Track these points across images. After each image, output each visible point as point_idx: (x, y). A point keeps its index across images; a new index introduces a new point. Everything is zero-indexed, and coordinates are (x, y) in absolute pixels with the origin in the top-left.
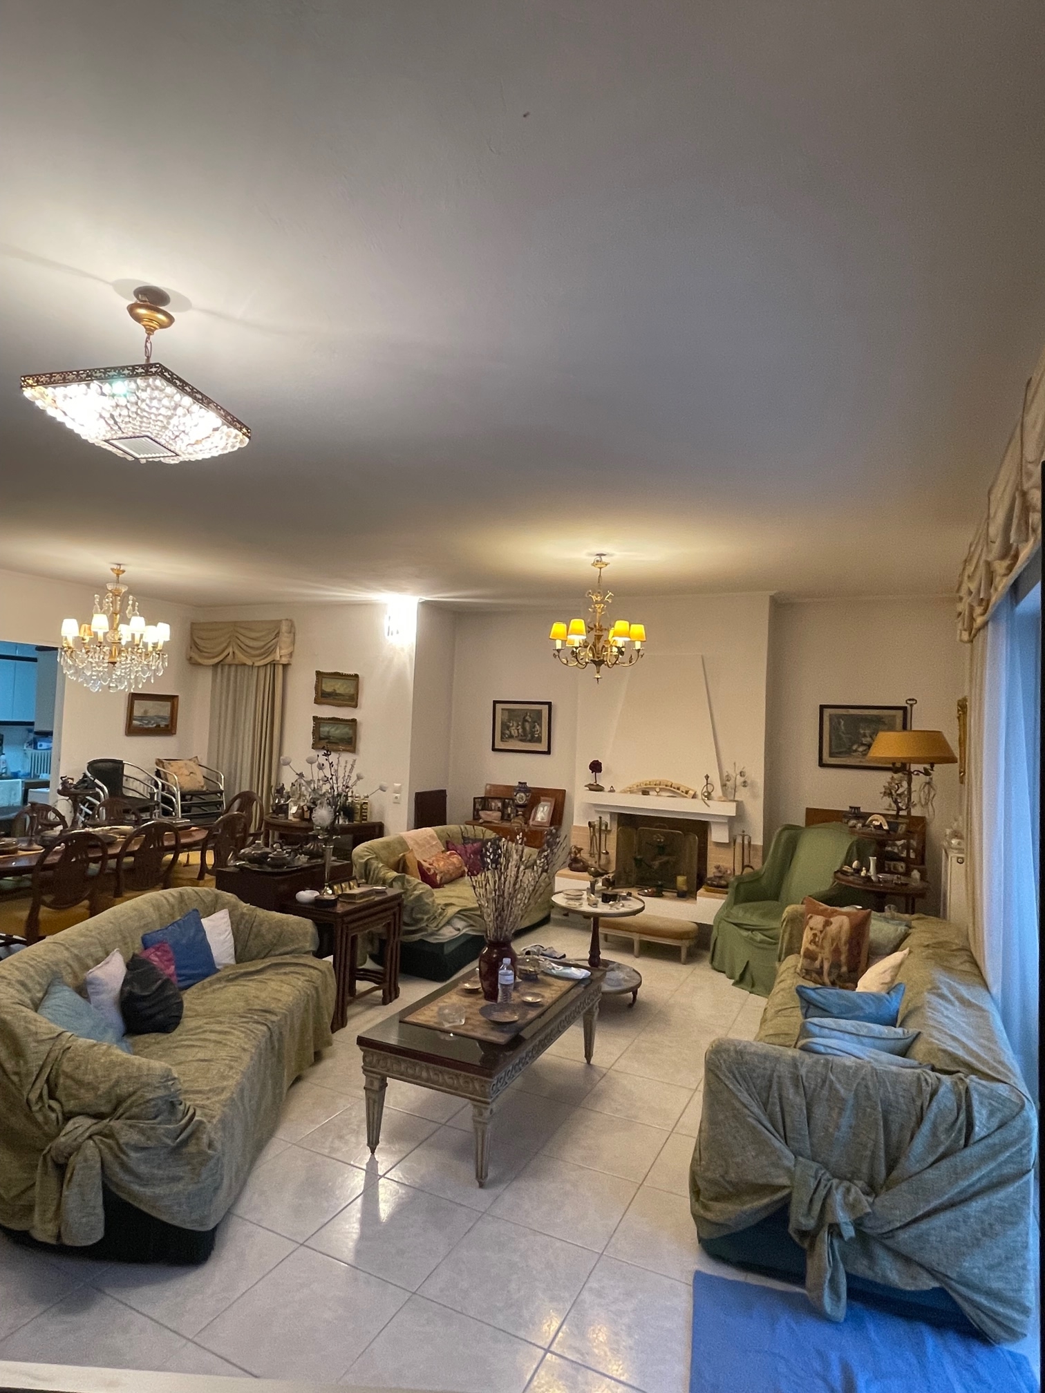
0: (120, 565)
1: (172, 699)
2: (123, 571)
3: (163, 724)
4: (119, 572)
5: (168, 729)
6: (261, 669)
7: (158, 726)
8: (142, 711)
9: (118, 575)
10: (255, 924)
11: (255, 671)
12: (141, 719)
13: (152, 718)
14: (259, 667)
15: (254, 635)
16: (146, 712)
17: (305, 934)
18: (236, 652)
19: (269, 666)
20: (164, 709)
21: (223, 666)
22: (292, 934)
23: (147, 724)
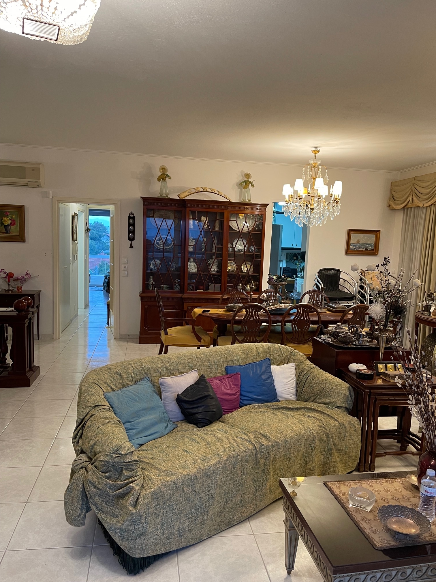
0: (316, 147)
1: (376, 232)
2: (319, 151)
3: (370, 248)
4: (316, 152)
5: (373, 251)
6: (428, 208)
7: (366, 250)
8: (356, 240)
9: (315, 154)
10: (309, 377)
11: (425, 209)
12: (355, 245)
13: (363, 245)
14: (427, 207)
15: (424, 185)
16: (358, 241)
17: (340, 393)
18: (414, 198)
19: (433, 205)
20: (370, 239)
21: (408, 208)
22: (330, 391)
23: (359, 248)
